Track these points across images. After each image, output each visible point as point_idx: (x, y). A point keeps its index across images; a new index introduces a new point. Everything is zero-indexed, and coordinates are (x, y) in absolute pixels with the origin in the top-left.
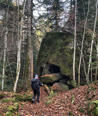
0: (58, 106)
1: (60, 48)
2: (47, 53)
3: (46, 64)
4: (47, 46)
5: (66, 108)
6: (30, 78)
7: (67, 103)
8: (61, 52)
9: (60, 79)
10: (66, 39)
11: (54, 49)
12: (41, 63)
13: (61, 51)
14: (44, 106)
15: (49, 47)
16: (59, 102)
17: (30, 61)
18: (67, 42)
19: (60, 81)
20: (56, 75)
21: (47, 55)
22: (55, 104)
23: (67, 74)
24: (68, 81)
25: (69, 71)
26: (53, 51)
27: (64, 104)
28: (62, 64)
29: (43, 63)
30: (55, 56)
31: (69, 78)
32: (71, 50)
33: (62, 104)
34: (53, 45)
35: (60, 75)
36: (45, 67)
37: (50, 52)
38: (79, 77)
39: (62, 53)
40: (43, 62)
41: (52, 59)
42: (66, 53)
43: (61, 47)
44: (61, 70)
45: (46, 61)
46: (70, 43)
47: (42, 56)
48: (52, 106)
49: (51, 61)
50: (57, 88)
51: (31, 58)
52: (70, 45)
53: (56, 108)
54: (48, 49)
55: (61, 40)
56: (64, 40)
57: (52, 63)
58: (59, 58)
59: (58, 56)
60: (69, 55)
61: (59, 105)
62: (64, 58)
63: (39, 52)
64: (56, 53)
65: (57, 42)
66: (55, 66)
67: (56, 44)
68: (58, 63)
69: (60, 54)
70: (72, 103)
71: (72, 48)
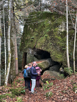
0: (61, 98)
1: (48, 30)
2: (33, 37)
3: (33, 49)
4: (32, 29)
5: (69, 98)
6: (15, 67)
7: (70, 94)
8: (50, 35)
9: (50, 66)
10: (55, 20)
11: (42, 31)
12: (27, 48)
13: (50, 33)
14: (46, 99)
15: (35, 30)
16: (61, 93)
17: (14, 47)
18: (56, 24)
19: (50, 68)
20: (46, 62)
21: (33, 39)
22: (57, 96)
23: (59, 61)
24: (61, 68)
25: (62, 57)
26: (41, 35)
27: (66, 95)
28: (52, 49)
29: (28, 49)
30: (43, 40)
31: (62, 64)
32: (62, 32)
33: (64, 95)
34: (40, 27)
35: (50, 61)
36: (31, 53)
37: (37, 36)
38: (74, 63)
39: (52, 36)
40: (29, 47)
41: (40, 44)
42: (56, 37)
43: (50, 30)
44: (51, 56)
45: (32, 46)
46: (61, 25)
47: (27, 40)
48: (55, 98)
49: (38, 46)
50: (48, 76)
51: (15, 44)
52: (61, 27)
53: (59, 100)
54: (33, 32)
55: (49, 22)
56: (53, 21)
57: (41, 49)
58: (48, 43)
59: (46, 39)
60: (60, 39)
61: (61, 96)
62: (54, 42)
63: (22, 36)
64: (44, 36)
65: (45, 23)
66: (44, 51)
67: (44, 26)
68: (47, 48)
69: (49, 38)
70: (75, 92)
71: (63, 30)
